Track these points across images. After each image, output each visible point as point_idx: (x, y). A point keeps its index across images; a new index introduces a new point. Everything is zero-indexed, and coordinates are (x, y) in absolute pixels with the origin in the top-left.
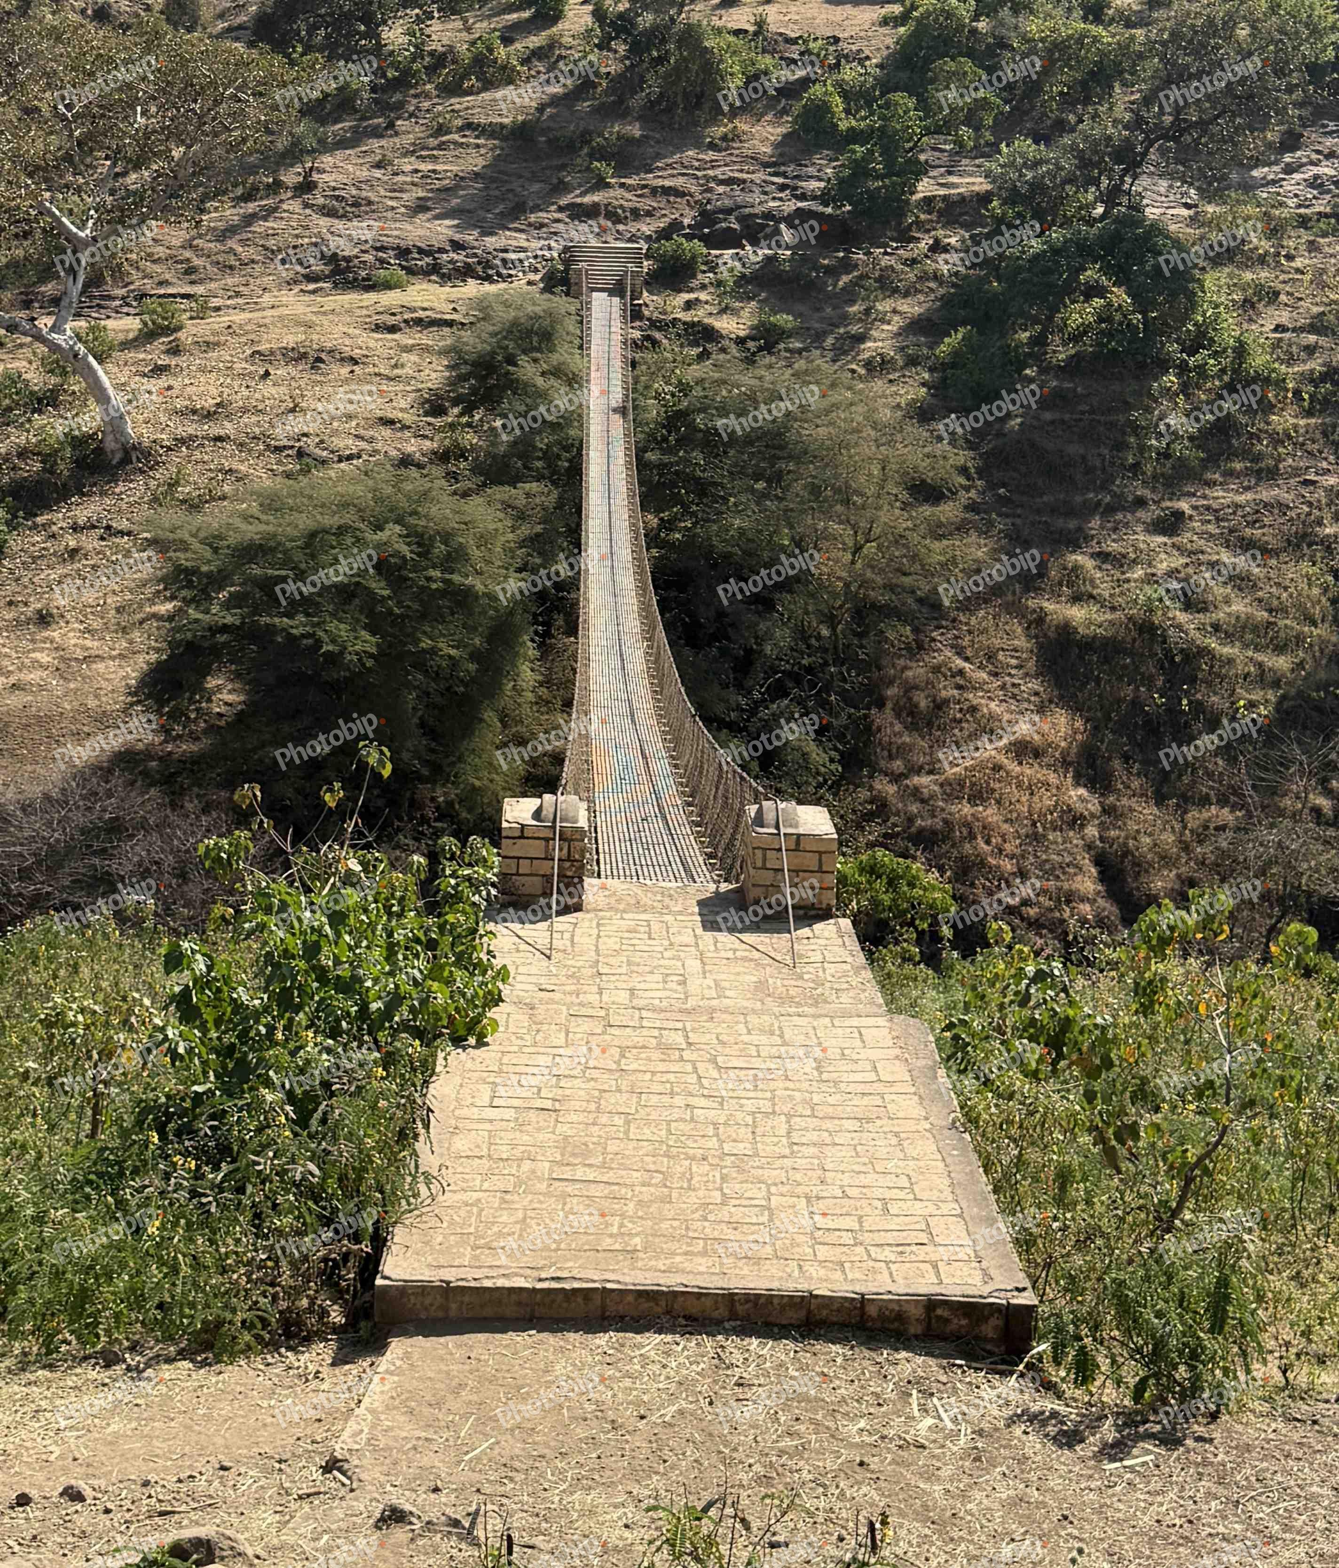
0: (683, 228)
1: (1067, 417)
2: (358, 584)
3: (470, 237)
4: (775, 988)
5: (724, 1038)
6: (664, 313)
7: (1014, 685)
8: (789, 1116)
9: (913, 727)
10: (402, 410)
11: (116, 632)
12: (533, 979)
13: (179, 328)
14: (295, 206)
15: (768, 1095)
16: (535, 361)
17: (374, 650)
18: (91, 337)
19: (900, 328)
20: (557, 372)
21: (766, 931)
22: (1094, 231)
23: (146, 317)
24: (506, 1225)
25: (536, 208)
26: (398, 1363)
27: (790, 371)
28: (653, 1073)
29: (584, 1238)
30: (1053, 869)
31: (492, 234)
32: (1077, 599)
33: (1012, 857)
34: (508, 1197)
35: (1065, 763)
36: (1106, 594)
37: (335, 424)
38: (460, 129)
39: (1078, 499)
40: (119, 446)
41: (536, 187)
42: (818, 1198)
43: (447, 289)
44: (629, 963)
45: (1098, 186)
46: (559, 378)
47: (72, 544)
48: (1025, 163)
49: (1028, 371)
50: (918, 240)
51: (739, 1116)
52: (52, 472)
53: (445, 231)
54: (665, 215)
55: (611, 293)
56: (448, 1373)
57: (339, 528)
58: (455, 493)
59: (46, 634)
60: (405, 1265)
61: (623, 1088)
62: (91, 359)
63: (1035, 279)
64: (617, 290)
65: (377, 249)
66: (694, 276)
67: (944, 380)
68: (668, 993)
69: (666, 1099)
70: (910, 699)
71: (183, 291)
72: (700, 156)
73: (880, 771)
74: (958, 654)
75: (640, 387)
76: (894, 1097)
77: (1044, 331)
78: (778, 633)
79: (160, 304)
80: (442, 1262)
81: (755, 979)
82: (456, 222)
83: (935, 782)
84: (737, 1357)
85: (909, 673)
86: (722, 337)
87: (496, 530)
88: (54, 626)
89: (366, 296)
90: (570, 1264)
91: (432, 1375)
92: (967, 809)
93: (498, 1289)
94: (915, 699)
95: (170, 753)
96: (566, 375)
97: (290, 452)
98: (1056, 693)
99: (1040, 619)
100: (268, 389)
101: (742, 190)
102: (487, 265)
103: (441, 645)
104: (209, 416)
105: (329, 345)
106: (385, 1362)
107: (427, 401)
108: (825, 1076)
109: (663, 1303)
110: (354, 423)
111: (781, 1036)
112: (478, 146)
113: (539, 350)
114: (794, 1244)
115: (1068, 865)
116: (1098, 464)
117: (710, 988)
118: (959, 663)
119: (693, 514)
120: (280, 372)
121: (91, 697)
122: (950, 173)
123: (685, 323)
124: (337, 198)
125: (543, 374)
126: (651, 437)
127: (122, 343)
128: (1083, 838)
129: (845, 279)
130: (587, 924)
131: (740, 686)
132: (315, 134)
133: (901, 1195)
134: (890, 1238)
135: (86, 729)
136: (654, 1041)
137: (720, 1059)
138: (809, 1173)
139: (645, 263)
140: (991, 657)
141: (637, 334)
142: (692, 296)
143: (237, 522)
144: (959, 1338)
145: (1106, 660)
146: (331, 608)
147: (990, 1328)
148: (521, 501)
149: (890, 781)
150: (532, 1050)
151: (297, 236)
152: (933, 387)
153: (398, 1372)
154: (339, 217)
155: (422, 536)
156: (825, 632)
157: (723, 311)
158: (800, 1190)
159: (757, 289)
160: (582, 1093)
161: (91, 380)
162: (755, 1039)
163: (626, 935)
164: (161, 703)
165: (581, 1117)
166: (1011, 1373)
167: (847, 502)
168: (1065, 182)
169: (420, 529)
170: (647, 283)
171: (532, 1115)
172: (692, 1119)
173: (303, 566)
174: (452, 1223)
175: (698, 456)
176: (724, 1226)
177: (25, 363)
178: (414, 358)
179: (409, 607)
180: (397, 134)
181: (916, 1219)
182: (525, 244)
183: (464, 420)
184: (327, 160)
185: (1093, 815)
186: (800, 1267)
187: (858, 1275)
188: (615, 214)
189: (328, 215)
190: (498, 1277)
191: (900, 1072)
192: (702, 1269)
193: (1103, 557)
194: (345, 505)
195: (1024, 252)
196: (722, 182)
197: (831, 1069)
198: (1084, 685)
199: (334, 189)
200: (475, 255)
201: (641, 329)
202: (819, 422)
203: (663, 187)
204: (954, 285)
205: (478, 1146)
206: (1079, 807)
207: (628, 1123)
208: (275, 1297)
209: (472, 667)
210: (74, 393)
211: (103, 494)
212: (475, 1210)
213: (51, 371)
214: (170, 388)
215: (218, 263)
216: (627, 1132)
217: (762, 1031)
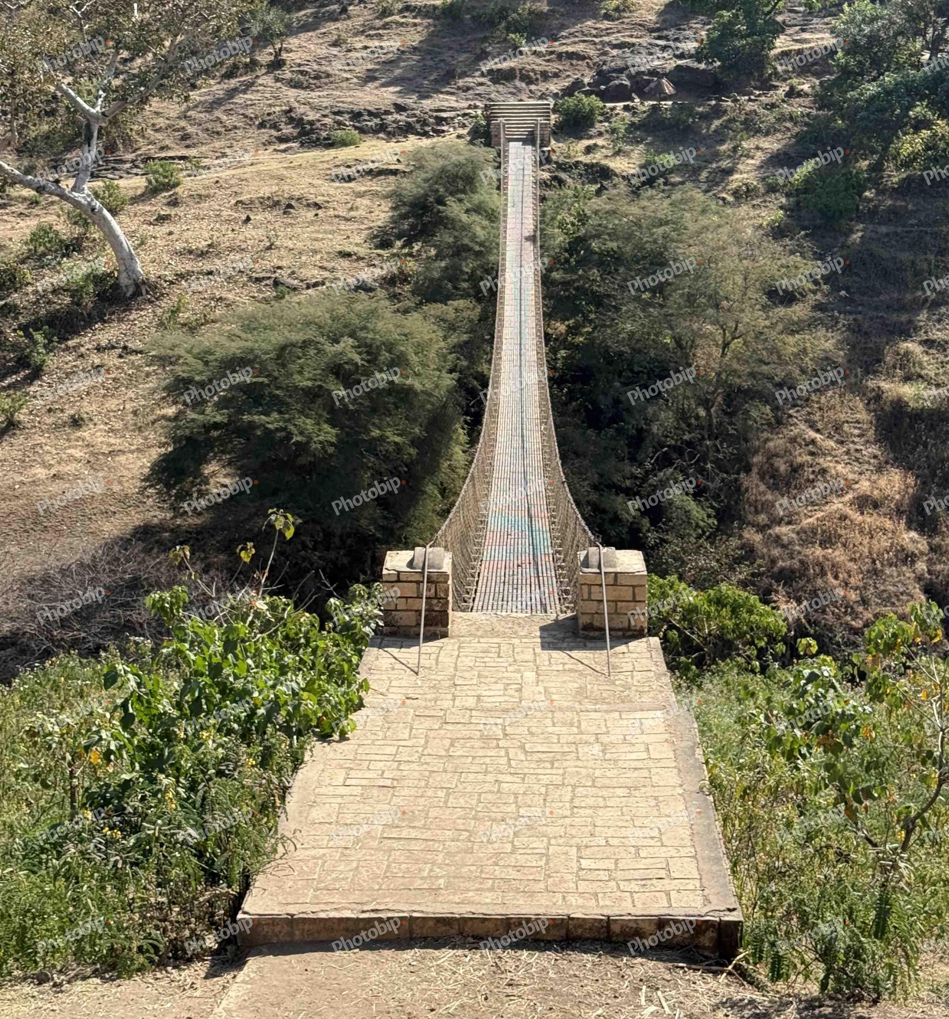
0: (584, 86)
1: (899, 230)
2: (320, 387)
3: (410, 100)
4: (592, 692)
5: (533, 730)
6: (569, 157)
7: (857, 450)
8: (574, 787)
9: (774, 487)
10: (357, 245)
11: (134, 431)
12: (403, 691)
13: (177, 185)
14: (267, 80)
15: (561, 771)
16: (460, 201)
17: (334, 440)
18: (107, 195)
19: (762, 161)
20: (478, 209)
21: (591, 649)
22: (920, 74)
23: (151, 177)
24: (342, 872)
25: (463, 75)
26: (252, 975)
27: (668, 201)
28: (474, 758)
29: (401, 881)
30: (890, 597)
31: (427, 97)
32: (907, 379)
33: (857, 588)
34: (348, 851)
35: (899, 512)
36: (932, 374)
37: (304, 258)
38: (401, 11)
39: (909, 297)
40: (131, 281)
41: (462, 57)
42: (587, 847)
43: (392, 144)
44: (479, 676)
45: (924, 37)
46: (479, 213)
47: (97, 361)
48: (863, 20)
49: (867, 194)
50: (776, 88)
51: (536, 787)
52: (79, 304)
53: (390, 96)
54: (568, 76)
55: (525, 142)
56: (289, 981)
57: (304, 342)
58: (398, 311)
59: (79, 434)
60: (261, 903)
61: (449, 769)
62: (105, 212)
63: (872, 117)
64: (530, 140)
65: (335, 113)
66: (592, 125)
67: (798, 203)
68: (507, 698)
69: (480, 777)
70: (772, 465)
71: (179, 154)
72: (598, 26)
73: (749, 524)
74: (811, 427)
75: (547, 219)
76: (658, 770)
77: (882, 158)
78: (663, 415)
79: (162, 166)
80: (290, 900)
81: (576, 685)
82: (398, 89)
83: (793, 531)
84: (510, 966)
85: (771, 444)
86: (616, 175)
87: (431, 340)
88: (84, 428)
89: (326, 152)
90: (387, 900)
91: (275, 983)
92: (819, 552)
93: (330, 919)
94: (776, 464)
95: (179, 526)
96: (486, 211)
97: (268, 282)
98: (891, 455)
99: (878, 396)
100: (249, 232)
101: (632, 52)
102: (425, 123)
103: (388, 434)
104: (203, 254)
105: (297, 194)
106: (241, 976)
107: (376, 237)
108: (608, 756)
109: (456, 927)
110: (318, 257)
111: (579, 727)
112: (415, 25)
113: (463, 191)
114: (562, 880)
115: (902, 594)
116: (925, 266)
117: (540, 693)
118: (812, 434)
119: (591, 321)
120: (258, 217)
121: (116, 483)
122: (803, 30)
123: (585, 165)
124: (301, 72)
125: (467, 211)
126: (556, 260)
127: (132, 198)
128: (914, 572)
129: (717, 123)
130: (450, 647)
131: (633, 459)
132: (282, 20)
133: (652, 842)
134: (636, 875)
135: (112, 509)
136: (478, 733)
137: (527, 747)
138: (583, 829)
139: (553, 116)
140: (838, 428)
141: (546, 175)
142: (591, 142)
143: (223, 340)
144: (682, 947)
145: (932, 427)
146: (299, 406)
147: (706, 940)
148: (451, 315)
149: (757, 531)
150: (382, 742)
151: (270, 105)
152: (789, 209)
153: (252, 981)
154: (304, 88)
155: (370, 346)
156: (702, 413)
157: (618, 153)
158: (573, 842)
159: (643, 135)
160: (416, 774)
161: (106, 229)
162: (556, 730)
163: (481, 655)
164: (169, 486)
165: (413, 792)
166: (722, 972)
167: (717, 306)
168: (896, 35)
169: (368, 341)
170: (554, 133)
171: (375, 792)
172: (498, 791)
173: (276, 374)
174: (302, 872)
175: (595, 273)
176: (510, 869)
177: (55, 217)
178: (366, 202)
179: (361, 404)
180: (349, 18)
181: (659, 860)
182: (454, 104)
183: (406, 251)
184: (293, 42)
185: (922, 553)
186: (564, 898)
187: (608, 903)
188: (528, 77)
189: (295, 87)
190: (332, 910)
191: (667, 752)
192: (488, 901)
193: (929, 343)
194: (308, 324)
195: (862, 94)
196: (615, 47)
197: (614, 750)
198: (914, 448)
199: (299, 65)
200: (414, 115)
201: (549, 171)
202: (691, 242)
203: (567, 53)
204: (806, 124)
205: (329, 815)
206: (911, 547)
207: (448, 795)
208: (165, 931)
209: (413, 451)
210: (94, 240)
211: (120, 320)
212: (320, 862)
213: (76, 223)
214: (171, 233)
215: (207, 130)
216: (446, 802)
217: (564, 724)
